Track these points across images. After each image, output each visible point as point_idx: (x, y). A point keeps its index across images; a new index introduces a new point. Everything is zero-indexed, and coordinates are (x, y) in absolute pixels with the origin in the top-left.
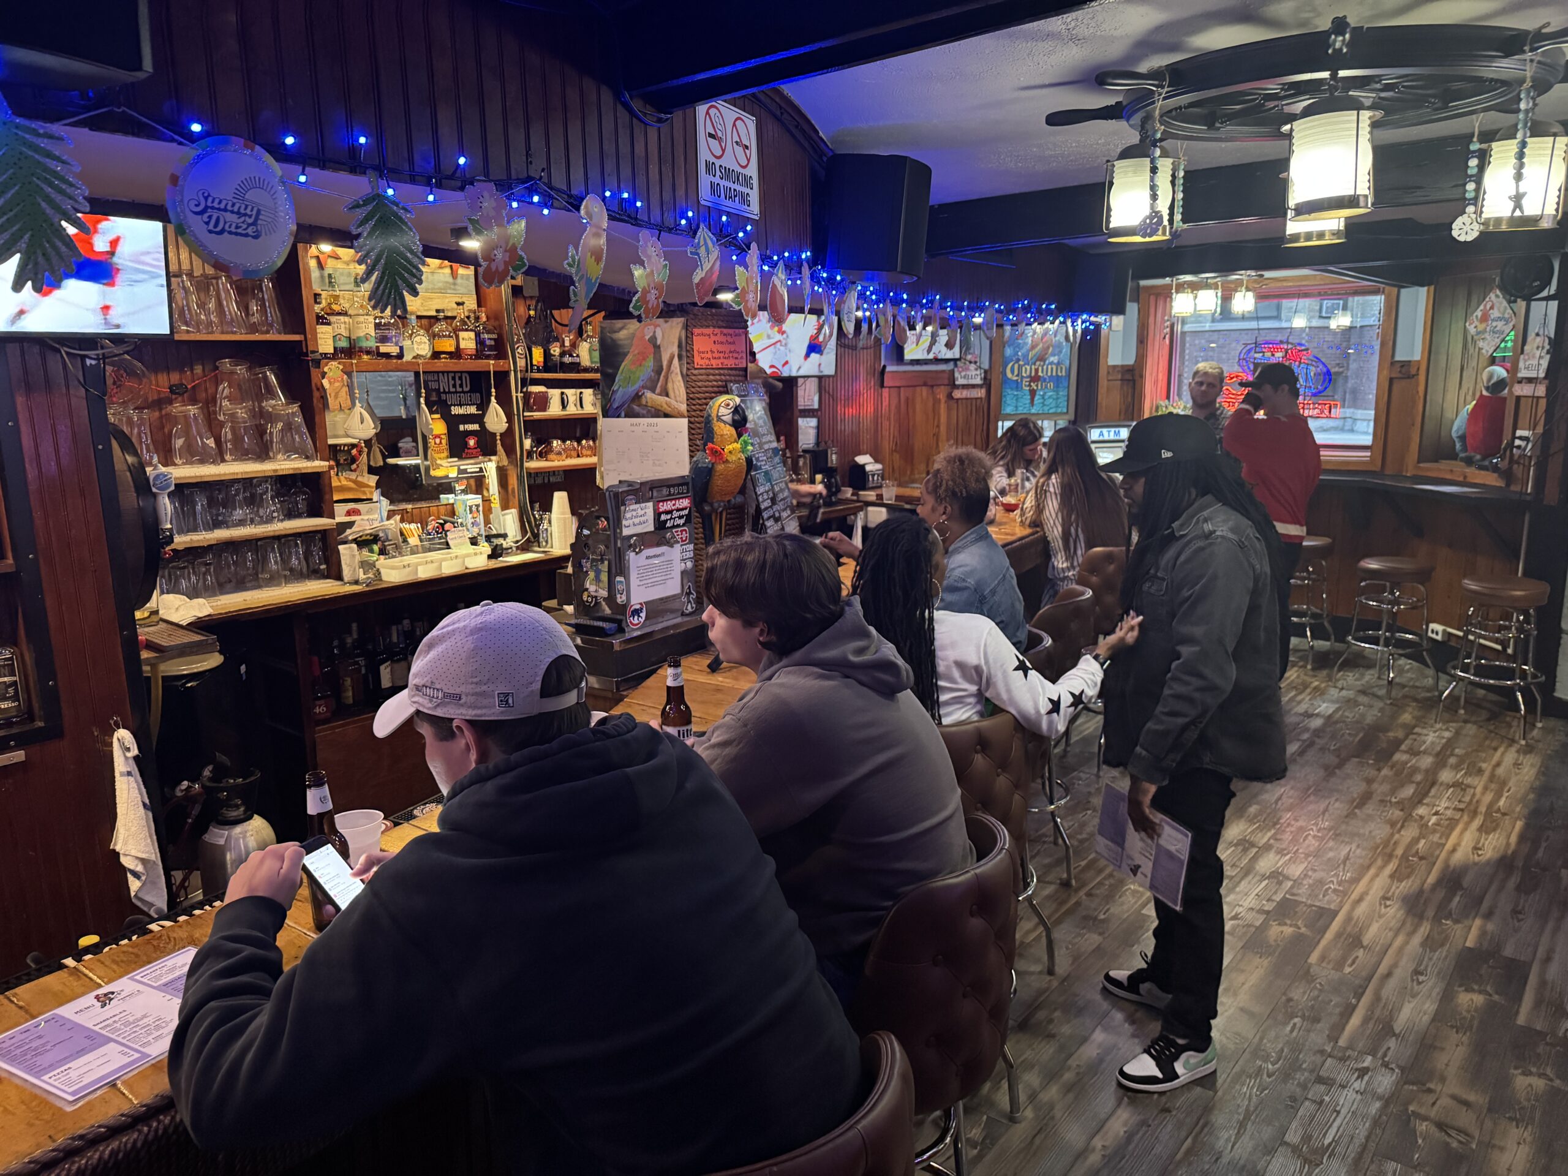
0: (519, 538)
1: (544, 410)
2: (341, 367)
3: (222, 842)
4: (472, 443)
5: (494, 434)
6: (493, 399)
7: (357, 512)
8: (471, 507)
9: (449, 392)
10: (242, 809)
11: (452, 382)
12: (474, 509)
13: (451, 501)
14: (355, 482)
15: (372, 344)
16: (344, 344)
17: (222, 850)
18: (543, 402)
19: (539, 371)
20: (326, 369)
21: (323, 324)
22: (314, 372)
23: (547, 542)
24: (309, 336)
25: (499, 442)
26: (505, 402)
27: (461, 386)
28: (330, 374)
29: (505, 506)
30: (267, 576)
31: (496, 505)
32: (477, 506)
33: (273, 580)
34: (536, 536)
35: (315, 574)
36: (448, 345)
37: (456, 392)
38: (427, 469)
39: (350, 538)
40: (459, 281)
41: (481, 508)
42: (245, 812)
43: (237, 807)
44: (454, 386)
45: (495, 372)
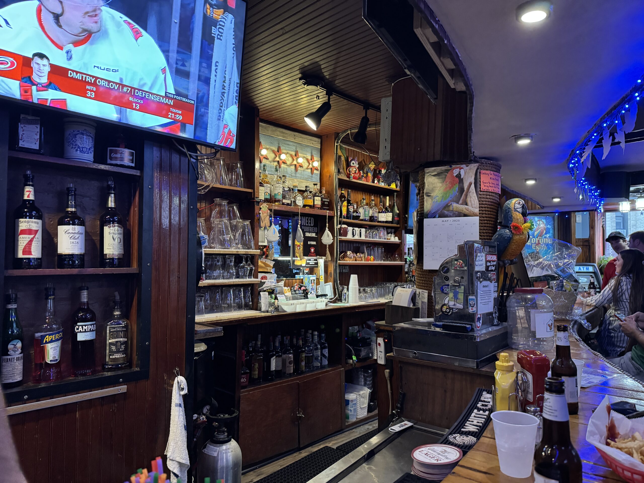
0: (333, 297)
1: (346, 236)
2: (268, 206)
3: (215, 454)
4: (312, 250)
5: (326, 245)
6: (327, 228)
7: (265, 278)
8: (311, 280)
9: (305, 226)
10: (226, 434)
11: (307, 221)
12: (313, 281)
13: (302, 278)
14: (264, 263)
15: (280, 197)
16: (268, 197)
17: (215, 460)
18: (345, 233)
19: (344, 218)
20: (261, 207)
21: (262, 186)
22: (256, 207)
23: (345, 300)
24: (256, 190)
25: (328, 249)
26: (332, 230)
27: (310, 223)
28: (263, 209)
29: (326, 281)
30: (226, 305)
31: (322, 280)
32: (314, 280)
33: (229, 308)
34: (340, 296)
35: (247, 307)
36: (310, 202)
37: (308, 226)
38: (294, 261)
39: (265, 289)
40: (314, 175)
41: (315, 282)
42: (228, 436)
43: (224, 432)
44: (308, 223)
45: (328, 216)
